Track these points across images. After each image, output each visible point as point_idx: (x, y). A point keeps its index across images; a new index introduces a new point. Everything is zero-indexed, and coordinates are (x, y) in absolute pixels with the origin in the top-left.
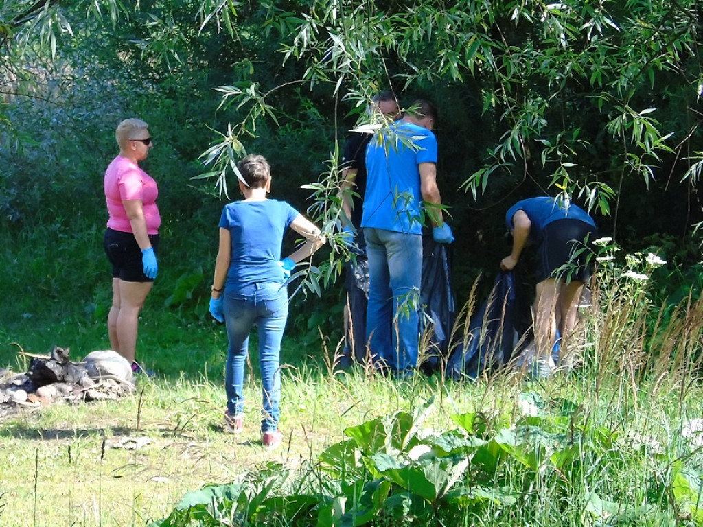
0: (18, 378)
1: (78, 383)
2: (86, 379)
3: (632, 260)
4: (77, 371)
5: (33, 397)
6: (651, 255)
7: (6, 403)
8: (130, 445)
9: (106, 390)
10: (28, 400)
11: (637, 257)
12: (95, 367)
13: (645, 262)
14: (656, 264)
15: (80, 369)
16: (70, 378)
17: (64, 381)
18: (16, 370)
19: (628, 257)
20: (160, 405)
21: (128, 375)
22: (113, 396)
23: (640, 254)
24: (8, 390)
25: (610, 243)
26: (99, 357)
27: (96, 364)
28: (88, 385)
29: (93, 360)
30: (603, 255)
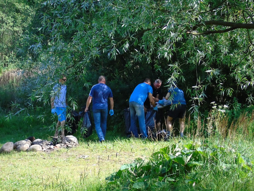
0: (49, 143)
1: (65, 143)
2: (67, 142)
3: (220, 107)
4: (64, 140)
5: (55, 147)
6: (225, 105)
7: (49, 148)
8: (83, 157)
9: (72, 145)
10: (54, 148)
11: (221, 106)
12: (68, 139)
13: (223, 107)
14: (226, 107)
15: (65, 140)
16: (63, 142)
17: (62, 143)
18: (48, 141)
19: (219, 106)
20: (86, 148)
21: (76, 141)
22: (74, 146)
23: (222, 105)
24: (49, 146)
25: (215, 103)
26: (69, 137)
27: (69, 139)
28: (67, 144)
29: (68, 138)
30: (213, 106)
